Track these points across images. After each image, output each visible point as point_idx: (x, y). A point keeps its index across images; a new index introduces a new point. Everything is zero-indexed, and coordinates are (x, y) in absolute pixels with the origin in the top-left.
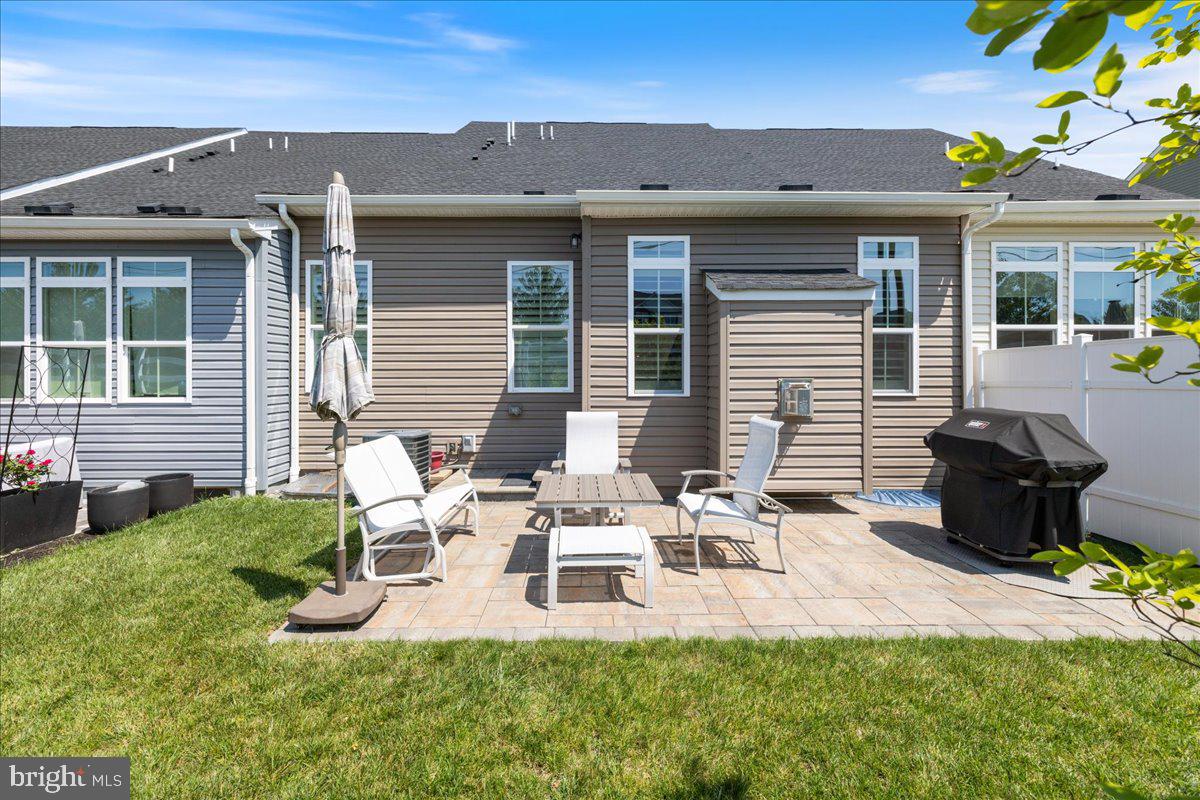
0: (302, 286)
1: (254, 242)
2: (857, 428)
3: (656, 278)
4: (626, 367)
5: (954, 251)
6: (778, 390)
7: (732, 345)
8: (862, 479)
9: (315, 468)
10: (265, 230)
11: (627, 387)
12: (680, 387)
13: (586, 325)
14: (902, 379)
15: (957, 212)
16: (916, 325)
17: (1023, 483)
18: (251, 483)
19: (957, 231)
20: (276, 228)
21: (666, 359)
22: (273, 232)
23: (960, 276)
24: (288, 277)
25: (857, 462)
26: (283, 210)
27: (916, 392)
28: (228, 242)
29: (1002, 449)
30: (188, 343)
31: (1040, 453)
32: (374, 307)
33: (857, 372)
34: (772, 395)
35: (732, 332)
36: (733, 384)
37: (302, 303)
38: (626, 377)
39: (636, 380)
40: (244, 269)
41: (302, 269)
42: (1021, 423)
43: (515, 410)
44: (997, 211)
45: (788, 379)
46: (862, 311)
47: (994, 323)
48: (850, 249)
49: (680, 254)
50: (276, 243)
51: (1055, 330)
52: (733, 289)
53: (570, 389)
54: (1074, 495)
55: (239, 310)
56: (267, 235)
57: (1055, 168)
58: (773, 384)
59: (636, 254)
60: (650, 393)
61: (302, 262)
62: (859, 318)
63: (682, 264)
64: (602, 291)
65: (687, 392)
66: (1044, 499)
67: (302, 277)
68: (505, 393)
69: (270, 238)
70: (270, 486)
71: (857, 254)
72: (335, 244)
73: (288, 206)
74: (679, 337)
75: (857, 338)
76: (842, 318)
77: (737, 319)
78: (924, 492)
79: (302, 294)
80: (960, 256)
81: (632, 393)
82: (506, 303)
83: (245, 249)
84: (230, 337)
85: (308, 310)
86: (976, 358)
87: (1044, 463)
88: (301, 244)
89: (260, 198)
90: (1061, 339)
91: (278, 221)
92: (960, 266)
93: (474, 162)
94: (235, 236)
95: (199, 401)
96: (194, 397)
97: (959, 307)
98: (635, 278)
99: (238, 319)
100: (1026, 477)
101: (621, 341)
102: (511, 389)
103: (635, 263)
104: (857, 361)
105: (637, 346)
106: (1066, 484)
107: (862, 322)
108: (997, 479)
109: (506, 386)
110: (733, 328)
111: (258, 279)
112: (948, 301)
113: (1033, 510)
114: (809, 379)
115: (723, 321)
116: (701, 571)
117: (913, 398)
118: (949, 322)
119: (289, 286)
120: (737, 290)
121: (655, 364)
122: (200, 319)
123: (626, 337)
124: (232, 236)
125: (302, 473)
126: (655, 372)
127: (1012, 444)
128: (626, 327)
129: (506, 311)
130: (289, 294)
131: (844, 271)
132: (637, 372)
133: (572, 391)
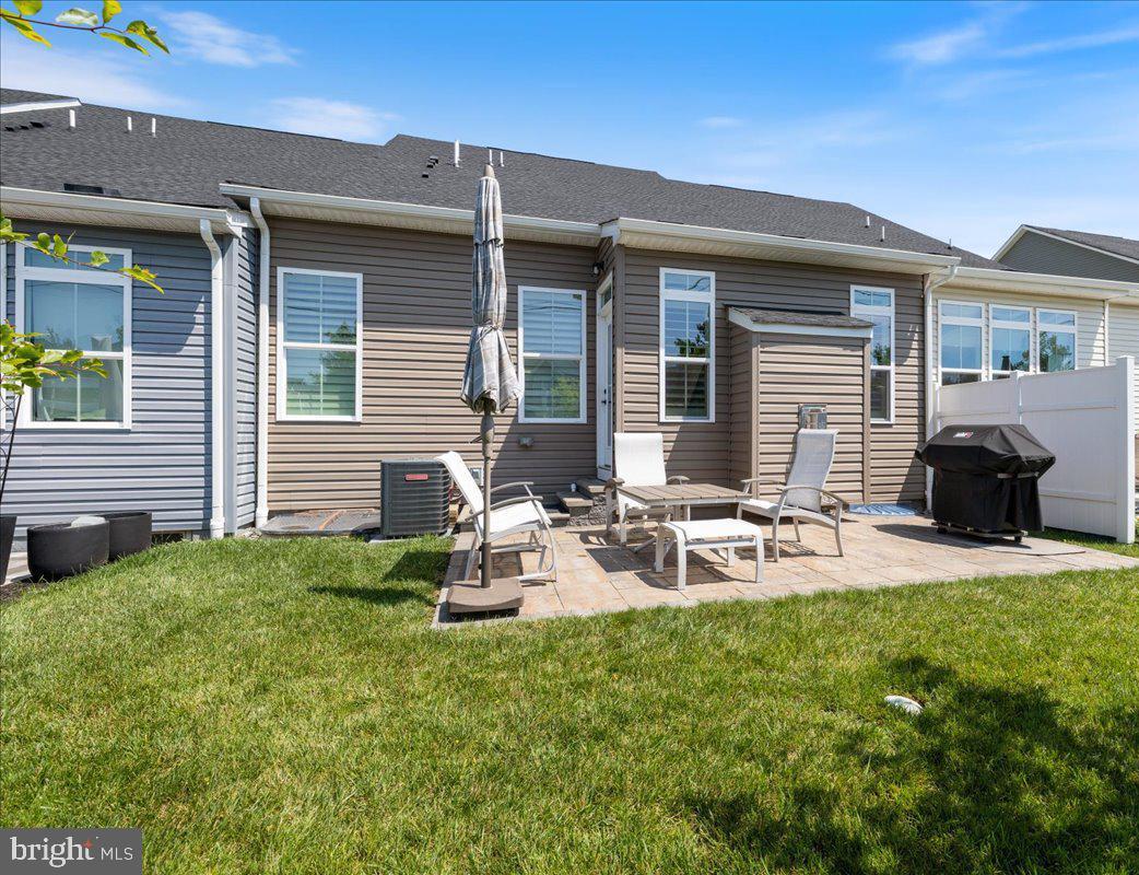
0: (273, 297)
1: (224, 238)
2: (858, 447)
3: (685, 311)
4: (658, 394)
5: (918, 303)
6: (799, 414)
7: (762, 372)
8: (862, 491)
9: (288, 508)
10: (236, 225)
11: (658, 413)
12: (705, 414)
13: (619, 351)
14: (880, 410)
15: (920, 271)
16: (893, 364)
17: (1000, 476)
18: (218, 524)
19: (920, 286)
20: (245, 225)
21: (693, 388)
22: (244, 229)
23: (923, 325)
24: (256, 285)
25: (858, 476)
26: (255, 205)
27: (893, 420)
28: (197, 236)
29: (986, 449)
30: (127, 355)
31: (1015, 451)
32: (364, 326)
33: (859, 399)
34: (794, 418)
35: (763, 361)
36: (763, 408)
37: (273, 316)
38: (658, 403)
39: (667, 407)
40: (210, 271)
41: (273, 277)
42: (998, 431)
43: (526, 441)
44: (952, 272)
45: (807, 404)
46: (863, 347)
47: (940, 367)
48: (844, 295)
49: (706, 288)
50: (244, 243)
51: (980, 374)
52: (765, 322)
53: (583, 419)
54: (1033, 483)
55: (200, 318)
56: (239, 232)
57: (949, 248)
58: (794, 408)
59: (668, 286)
60: (679, 419)
61: (273, 268)
62: (861, 353)
63: (708, 297)
64: (633, 319)
65: (712, 419)
66: (1015, 486)
67: (273, 286)
68: (515, 423)
69: (241, 236)
70: (239, 528)
71: (849, 300)
72: (493, 237)
73: (262, 202)
74: (705, 367)
75: (859, 370)
76: (848, 352)
77: (765, 349)
78: (898, 505)
79: (273, 306)
80: (923, 307)
81: (663, 419)
82: (517, 329)
83: (213, 246)
84: (186, 350)
85: (280, 325)
86: (935, 393)
87: (1019, 457)
88: (271, 247)
89: (225, 187)
90: (984, 379)
91: (246, 218)
92: (923, 315)
93: (425, 180)
94: (205, 229)
95: (140, 427)
96: (133, 422)
97: (923, 350)
98: (667, 309)
99: (199, 329)
100: (1003, 472)
101: (653, 369)
102: (522, 419)
103: (666, 294)
104: (859, 389)
105: (667, 375)
106: (1029, 475)
107: (863, 357)
108: (981, 475)
109: (516, 416)
110: (763, 357)
111: (227, 283)
112: (915, 345)
113: (1007, 498)
114: (823, 405)
115: (754, 350)
116: (779, 560)
117: (890, 426)
118: (915, 362)
119: (256, 295)
120: (768, 323)
121: (683, 392)
122: (141, 326)
123: (658, 365)
124: (202, 227)
125: (271, 514)
126: (682, 400)
127: (993, 445)
128: (658, 355)
129: (517, 338)
130: (256, 305)
131: (840, 314)
132: (668, 400)
133: (585, 422)
